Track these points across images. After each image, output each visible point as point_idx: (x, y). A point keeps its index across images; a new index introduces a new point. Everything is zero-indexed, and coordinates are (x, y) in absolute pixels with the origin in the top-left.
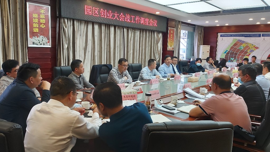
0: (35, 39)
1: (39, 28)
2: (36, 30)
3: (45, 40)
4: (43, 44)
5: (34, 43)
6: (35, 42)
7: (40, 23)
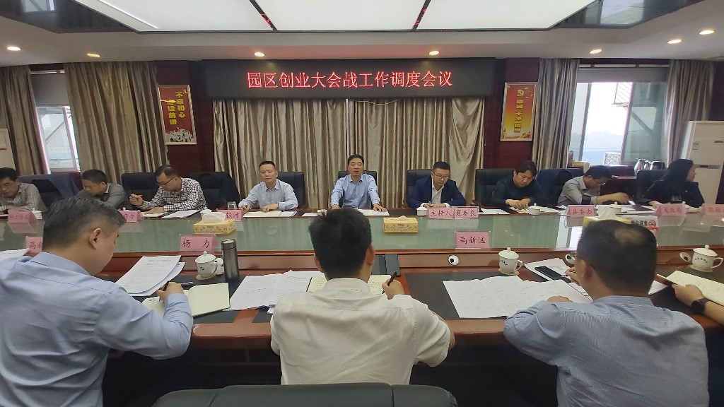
0: (174, 135)
1: (178, 119)
2: (174, 122)
3: (188, 135)
4: (184, 140)
5: (172, 140)
6: (174, 138)
7: (177, 112)
